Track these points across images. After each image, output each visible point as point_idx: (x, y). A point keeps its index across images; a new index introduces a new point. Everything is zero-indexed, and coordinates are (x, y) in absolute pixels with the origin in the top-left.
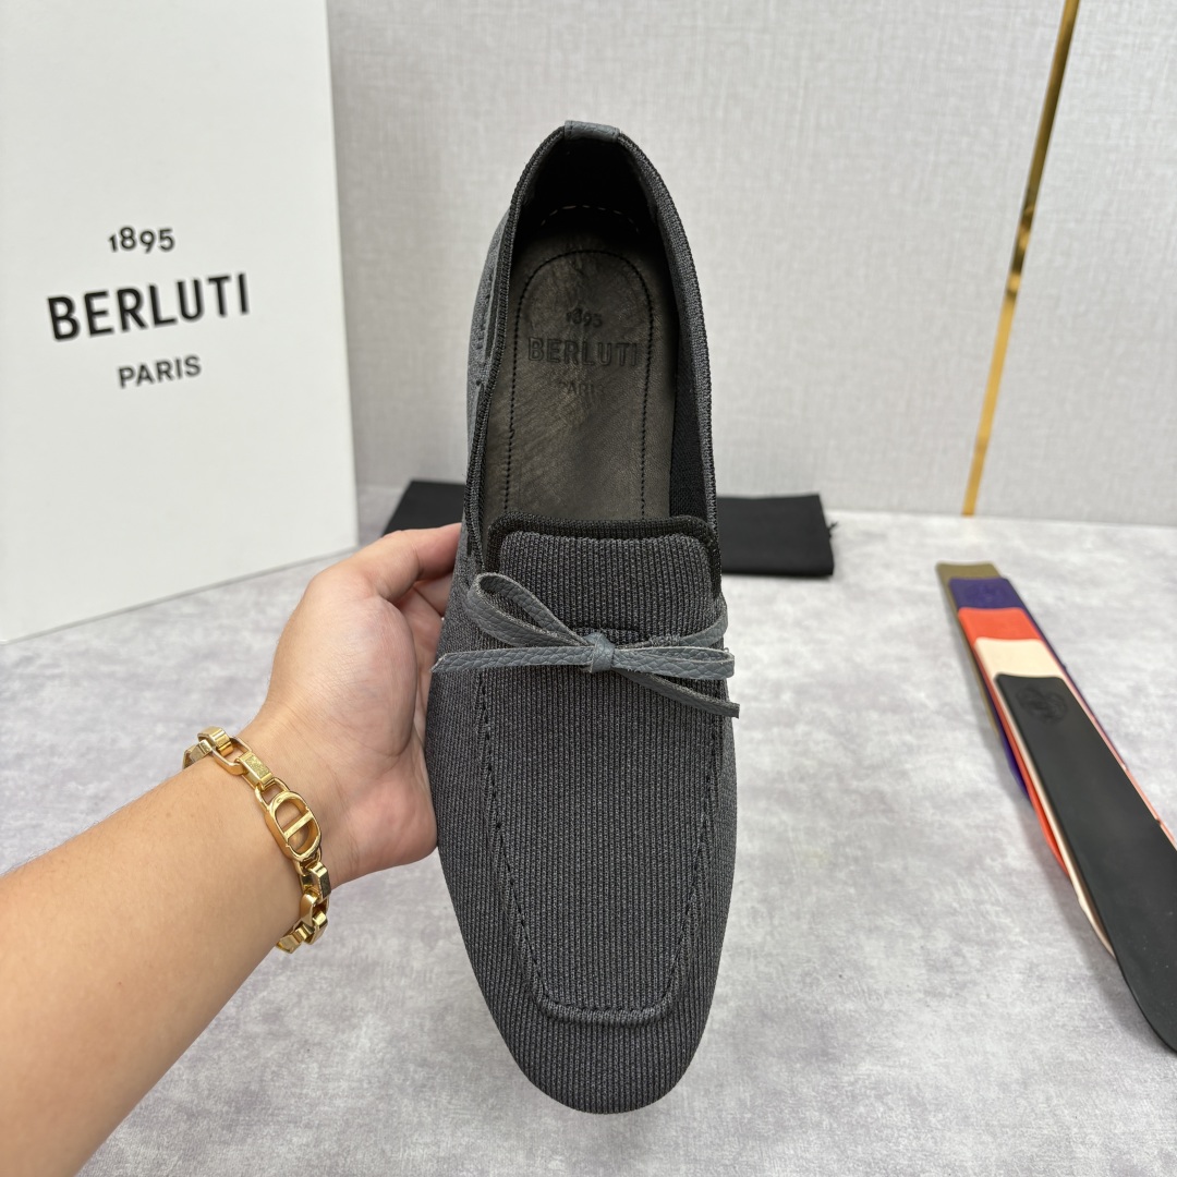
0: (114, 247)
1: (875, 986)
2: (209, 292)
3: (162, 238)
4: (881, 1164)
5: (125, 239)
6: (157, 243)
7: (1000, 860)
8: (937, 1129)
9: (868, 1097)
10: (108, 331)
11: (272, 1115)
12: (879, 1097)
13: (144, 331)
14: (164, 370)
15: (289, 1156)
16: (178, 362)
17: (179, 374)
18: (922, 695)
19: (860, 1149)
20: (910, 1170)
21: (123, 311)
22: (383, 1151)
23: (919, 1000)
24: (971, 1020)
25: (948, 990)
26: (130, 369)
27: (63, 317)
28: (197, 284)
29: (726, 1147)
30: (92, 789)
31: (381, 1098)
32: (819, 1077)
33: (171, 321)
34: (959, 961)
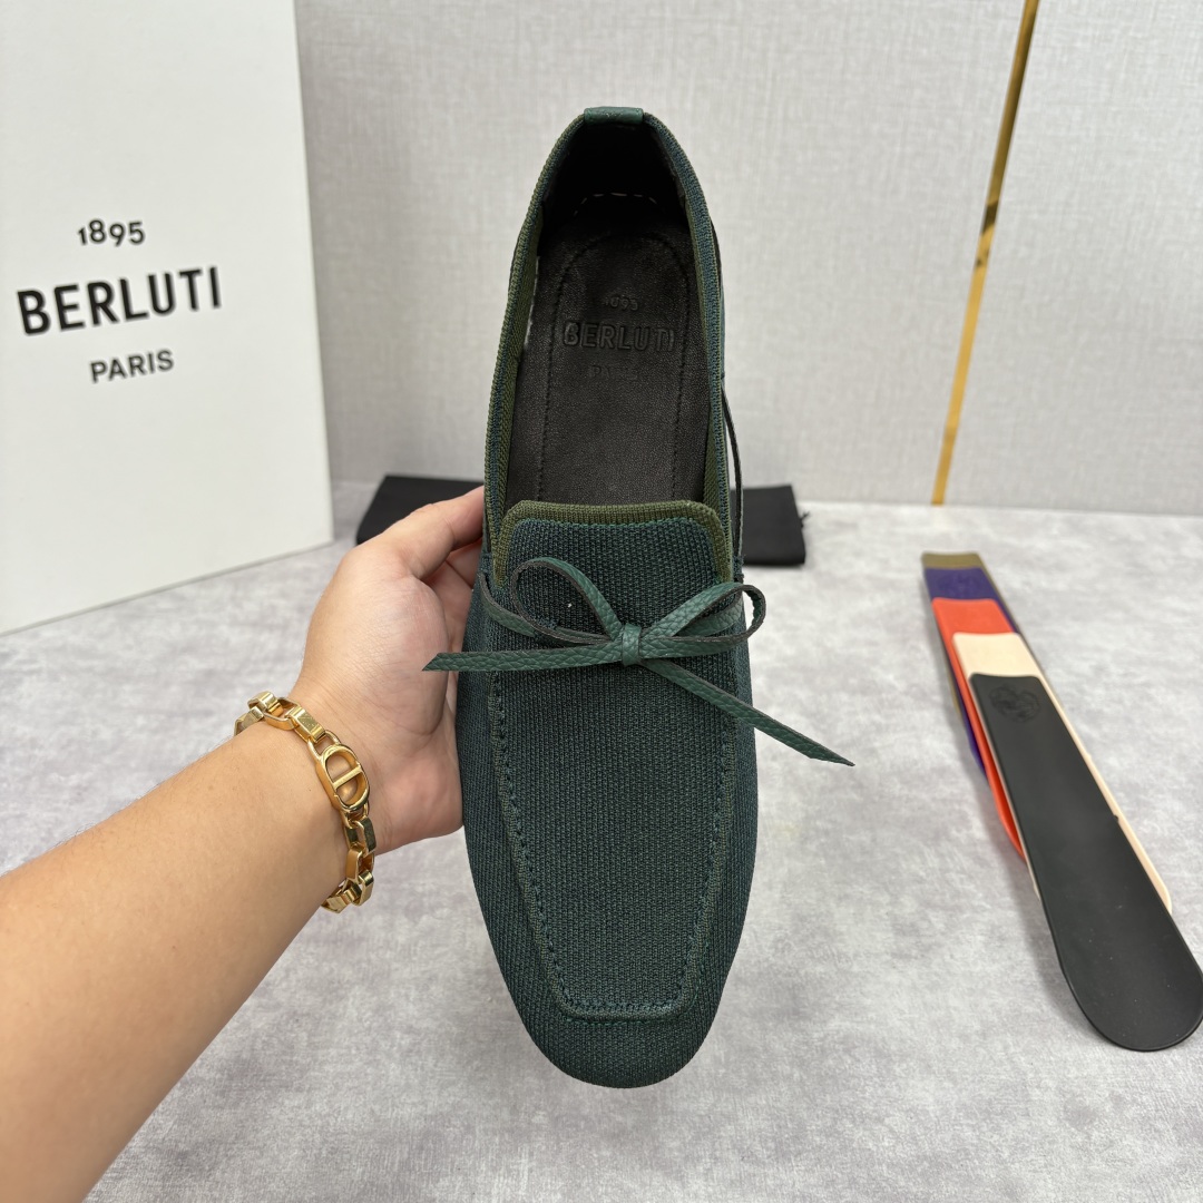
0: (84, 241)
1: (844, 950)
2: (180, 286)
3: (132, 232)
4: (849, 1111)
5: (94, 232)
6: (127, 237)
7: (965, 831)
8: (901, 1077)
9: (837, 1051)
10: (80, 325)
11: (264, 1080)
12: (847, 1051)
13: (115, 326)
14: (136, 364)
15: (282, 1117)
16: (150, 356)
17: (152, 369)
18: (890, 678)
19: (828, 1098)
20: (875, 1115)
21: (94, 305)
22: (372, 1111)
23: (887, 962)
24: (935, 978)
25: (914, 952)
26: (103, 364)
27: (33, 311)
28: (168, 278)
29: (702, 1099)
30: (74, 780)
31: (369, 1063)
32: (790, 1034)
33: (143, 315)
34: (925, 925)
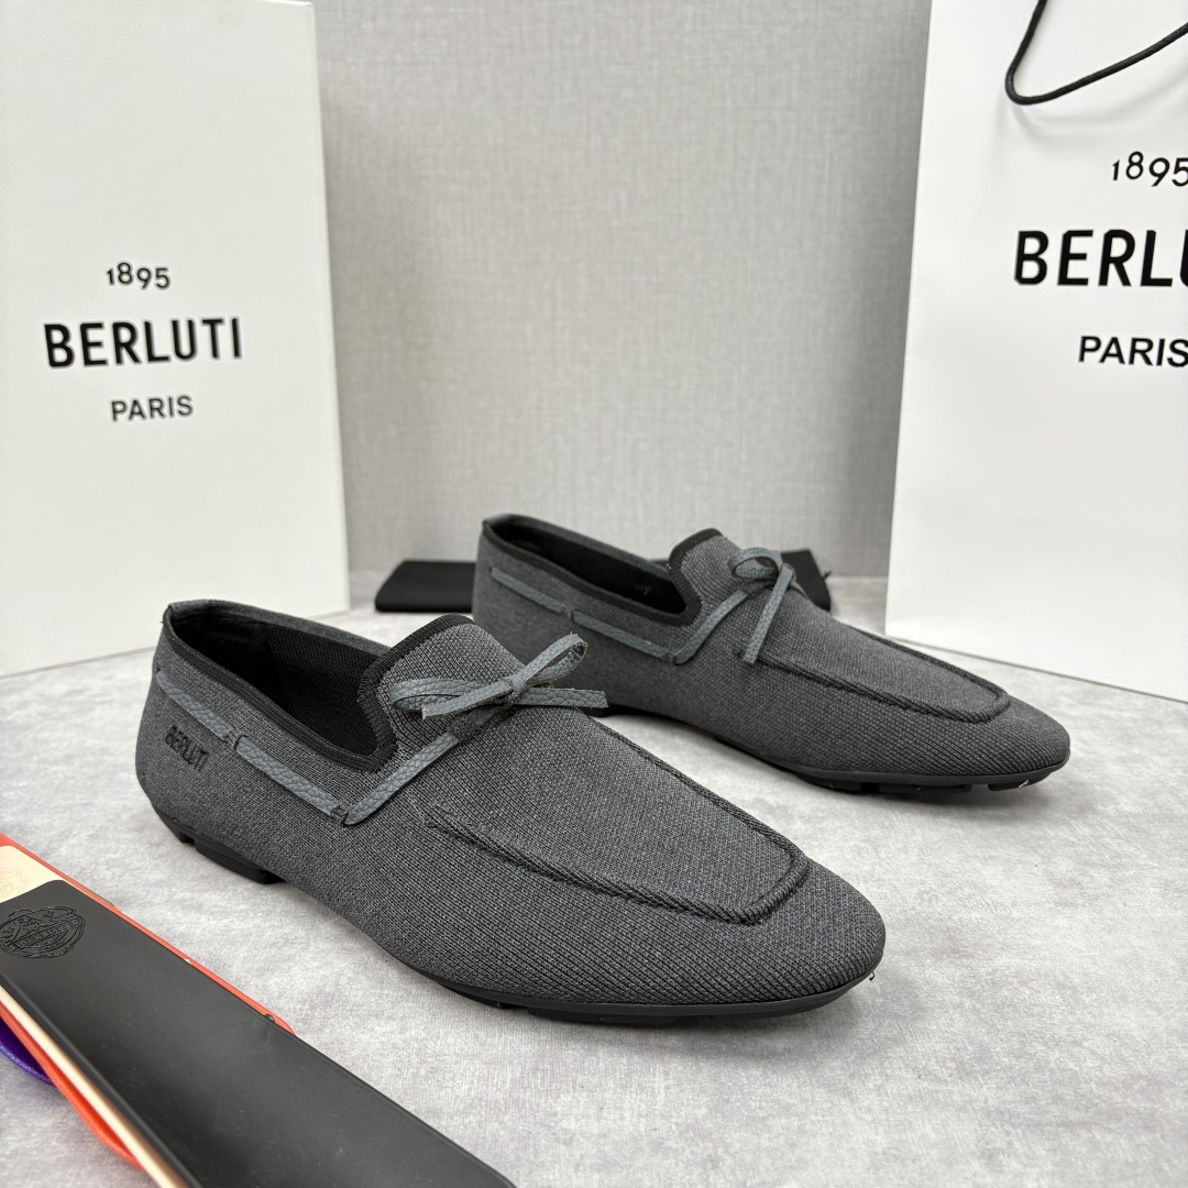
0: (112, 281)
2: (203, 333)
3: (158, 276)
5: (122, 274)
6: (153, 281)
10: (103, 362)
13: (137, 366)
14: (156, 407)
16: (170, 400)
17: (171, 413)
21: (118, 345)
26: (123, 403)
27: (58, 345)
28: (191, 324)
33: (165, 359)
